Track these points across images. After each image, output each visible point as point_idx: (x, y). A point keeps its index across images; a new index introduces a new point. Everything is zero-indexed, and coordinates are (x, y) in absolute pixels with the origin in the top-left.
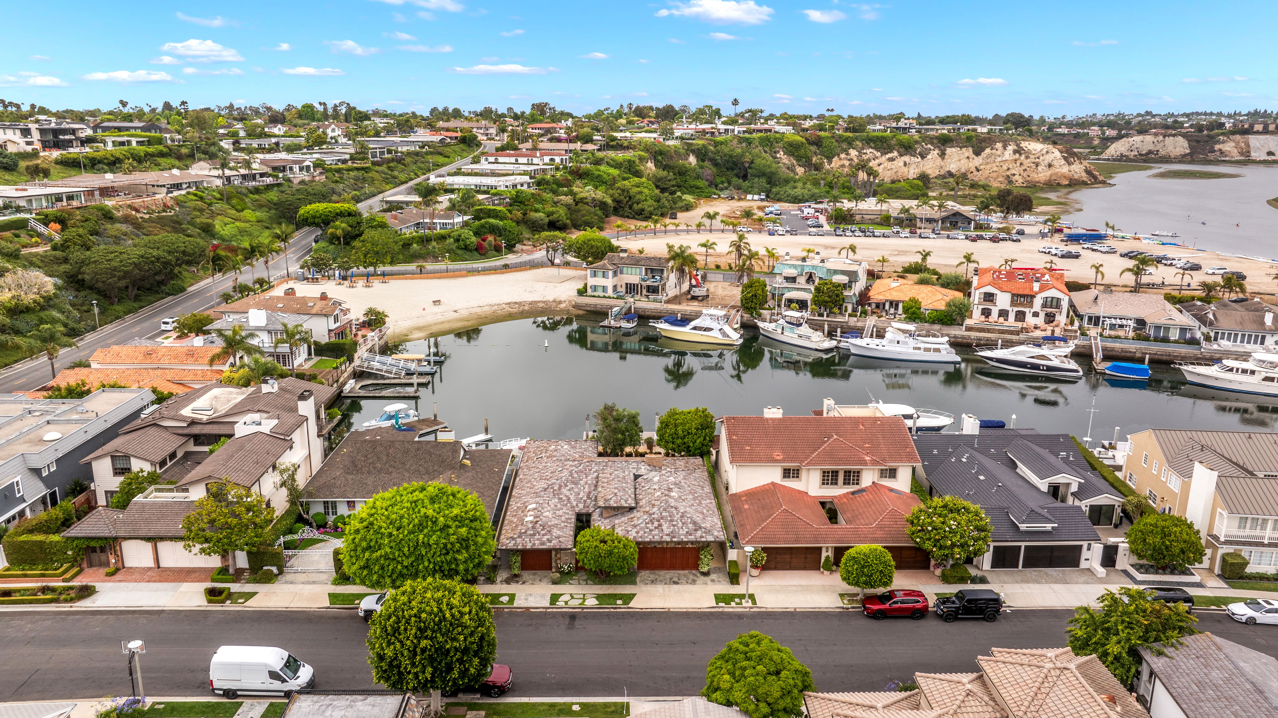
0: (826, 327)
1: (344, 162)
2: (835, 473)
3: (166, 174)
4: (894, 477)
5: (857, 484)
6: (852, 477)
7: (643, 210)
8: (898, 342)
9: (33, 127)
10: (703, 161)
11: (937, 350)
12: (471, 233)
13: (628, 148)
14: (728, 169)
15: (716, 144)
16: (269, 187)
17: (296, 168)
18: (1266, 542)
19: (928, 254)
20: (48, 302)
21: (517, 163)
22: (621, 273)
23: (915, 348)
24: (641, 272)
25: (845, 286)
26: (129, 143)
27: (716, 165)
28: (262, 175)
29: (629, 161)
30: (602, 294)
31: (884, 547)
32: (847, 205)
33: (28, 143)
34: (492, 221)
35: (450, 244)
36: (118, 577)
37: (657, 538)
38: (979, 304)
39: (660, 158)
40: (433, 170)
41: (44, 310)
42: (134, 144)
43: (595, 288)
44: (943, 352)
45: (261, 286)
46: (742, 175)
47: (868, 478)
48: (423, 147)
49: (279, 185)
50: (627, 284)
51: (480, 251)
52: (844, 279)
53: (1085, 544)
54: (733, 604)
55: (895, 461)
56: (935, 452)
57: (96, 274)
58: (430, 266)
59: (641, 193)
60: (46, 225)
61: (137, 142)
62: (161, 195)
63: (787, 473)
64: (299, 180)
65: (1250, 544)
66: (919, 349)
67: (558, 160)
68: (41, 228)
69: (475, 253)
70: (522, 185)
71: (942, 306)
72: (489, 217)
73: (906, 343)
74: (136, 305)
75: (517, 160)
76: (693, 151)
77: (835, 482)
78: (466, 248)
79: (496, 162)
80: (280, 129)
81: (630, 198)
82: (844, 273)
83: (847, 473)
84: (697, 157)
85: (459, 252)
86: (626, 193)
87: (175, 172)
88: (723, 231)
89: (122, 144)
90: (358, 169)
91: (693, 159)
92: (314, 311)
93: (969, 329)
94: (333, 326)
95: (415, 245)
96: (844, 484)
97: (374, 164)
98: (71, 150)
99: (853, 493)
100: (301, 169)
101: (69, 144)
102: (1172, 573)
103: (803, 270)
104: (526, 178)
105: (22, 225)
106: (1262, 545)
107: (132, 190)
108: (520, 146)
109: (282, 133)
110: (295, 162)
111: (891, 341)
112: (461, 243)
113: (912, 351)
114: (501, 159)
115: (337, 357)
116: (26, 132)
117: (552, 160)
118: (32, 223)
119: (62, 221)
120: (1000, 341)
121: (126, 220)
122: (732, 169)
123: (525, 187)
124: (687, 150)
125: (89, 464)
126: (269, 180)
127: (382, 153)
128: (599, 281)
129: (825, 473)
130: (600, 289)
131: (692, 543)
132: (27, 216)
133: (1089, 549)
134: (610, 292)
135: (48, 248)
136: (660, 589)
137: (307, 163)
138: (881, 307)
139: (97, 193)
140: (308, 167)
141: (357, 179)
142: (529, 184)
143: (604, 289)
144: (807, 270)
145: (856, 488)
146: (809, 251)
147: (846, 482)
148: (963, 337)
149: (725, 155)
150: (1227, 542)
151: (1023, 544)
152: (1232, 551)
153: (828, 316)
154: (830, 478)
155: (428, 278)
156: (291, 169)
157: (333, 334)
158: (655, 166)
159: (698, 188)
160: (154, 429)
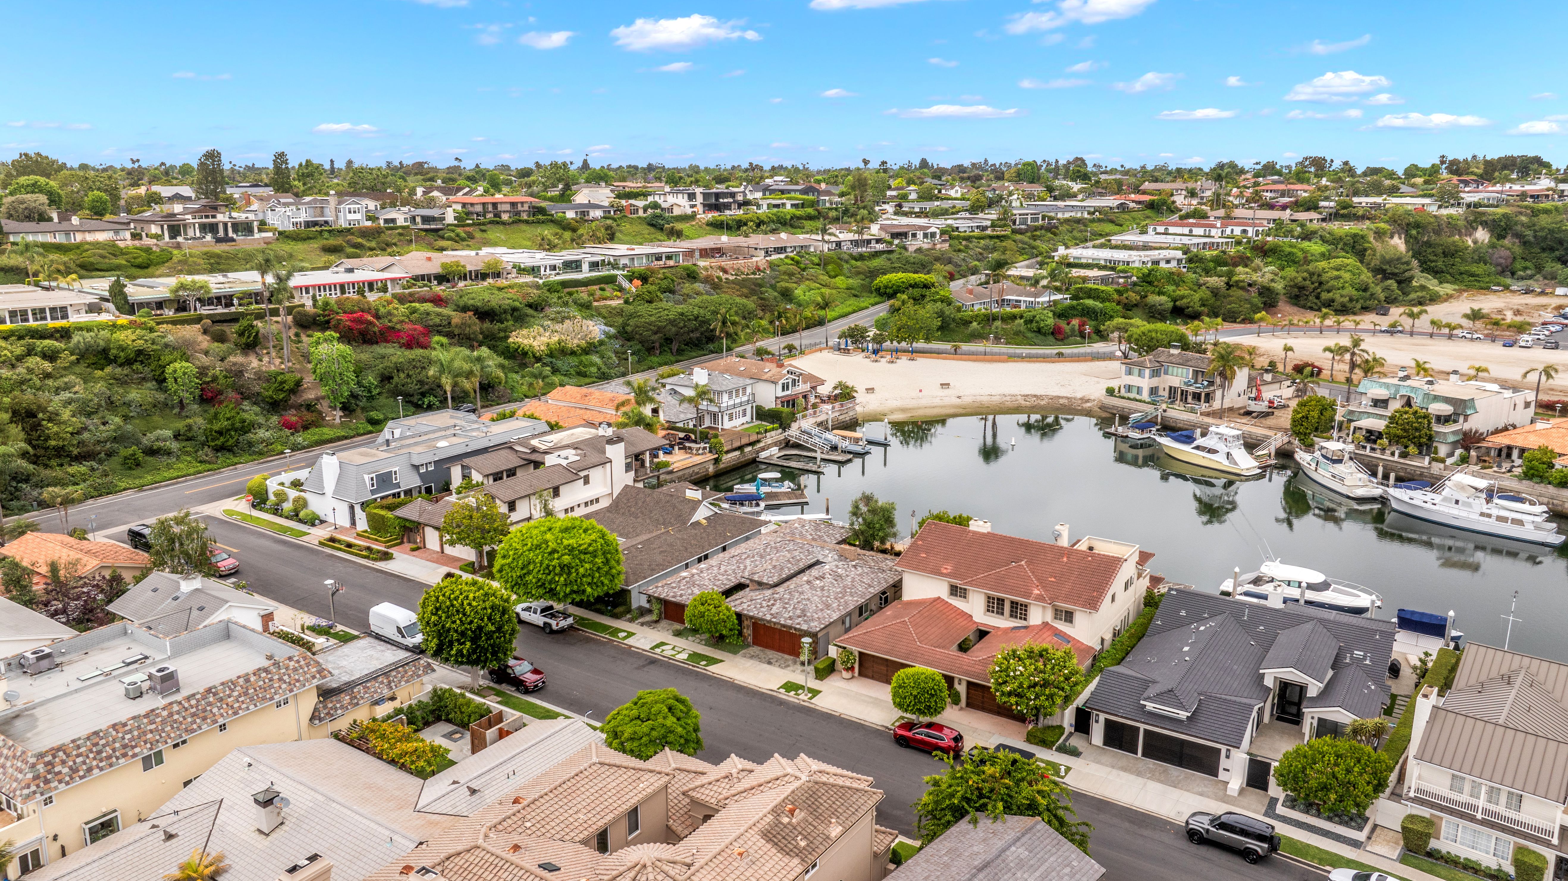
1: (984, 228)
2: (1001, 601)
3: (772, 237)
4: (1071, 621)
5: (1025, 619)
6: (1019, 610)
8: (1457, 502)
9: (698, 191)
10: (1501, 237)
11: (1520, 523)
12: (1051, 315)
13: (1363, 218)
14: (1544, 250)
15: (1535, 213)
16: (877, 254)
17: (920, 235)
18: (1479, 816)
20: (591, 348)
21: (1190, 234)
22: (1166, 373)
23: (1482, 514)
24: (1188, 374)
25: (1442, 420)
26: (784, 205)
27: (1525, 243)
28: (878, 241)
29: (1355, 236)
30: (1138, 397)
33: (689, 207)
34: (1090, 302)
35: (1020, 325)
37: (760, 615)
39: (1414, 232)
40: (1091, 240)
41: (587, 354)
42: (788, 206)
43: (1129, 388)
44: (1529, 527)
47: (1037, 615)
48: (1093, 213)
49: (890, 252)
50: (1171, 387)
51: (1057, 335)
52: (1446, 409)
53: (1225, 749)
54: (792, 693)
56: (1183, 613)
58: (965, 347)
59: (1338, 278)
60: (631, 281)
61: (792, 205)
62: (760, 259)
63: (955, 591)
64: (915, 248)
65: (1452, 812)
66: (1489, 516)
67: (1251, 232)
68: (625, 284)
69: (1051, 338)
70: (1168, 262)
72: (1089, 297)
73: (1469, 505)
74: (673, 359)
75: (1191, 231)
76: (1485, 224)
77: (999, 612)
78: (1039, 331)
79: (1166, 234)
80: (957, 191)
81: (1321, 283)
83: (1014, 604)
84: (1492, 231)
85: (1029, 335)
86: (1315, 278)
87: (783, 235)
89: (777, 206)
90: (991, 237)
91: (1482, 235)
92: (765, 377)
94: (780, 394)
95: (975, 324)
96: (1011, 616)
97: (1014, 232)
99: (1020, 629)
100: (925, 236)
101: (727, 206)
102: (1330, 818)
103: (1397, 391)
104: (1179, 254)
105: (610, 280)
106: (1472, 819)
107: (737, 253)
108: (1210, 213)
110: (921, 228)
111: (1445, 499)
112: (1034, 325)
113: (1476, 517)
114: (1172, 230)
118: (620, 279)
119: (644, 279)
121: (707, 280)
122: (1552, 249)
123: (1174, 264)
124: (1475, 221)
125: (449, 468)
126: (880, 247)
127: (1035, 220)
128: (1134, 380)
129: (989, 598)
130: (1135, 390)
131: (795, 629)
132: (616, 272)
133: (1228, 758)
134: (1145, 396)
135: (621, 301)
136: (750, 663)
137: (933, 230)
139: (697, 254)
140: (933, 235)
141: (986, 248)
142: (1179, 261)
143: (1139, 390)
145: (1022, 623)
147: (1013, 615)
149: (1542, 229)
151: (1142, 727)
152: (1428, 816)
154: (995, 605)
155: (961, 360)
156: (914, 235)
158: (1407, 242)
159: (1472, 275)
160: (508, 451)
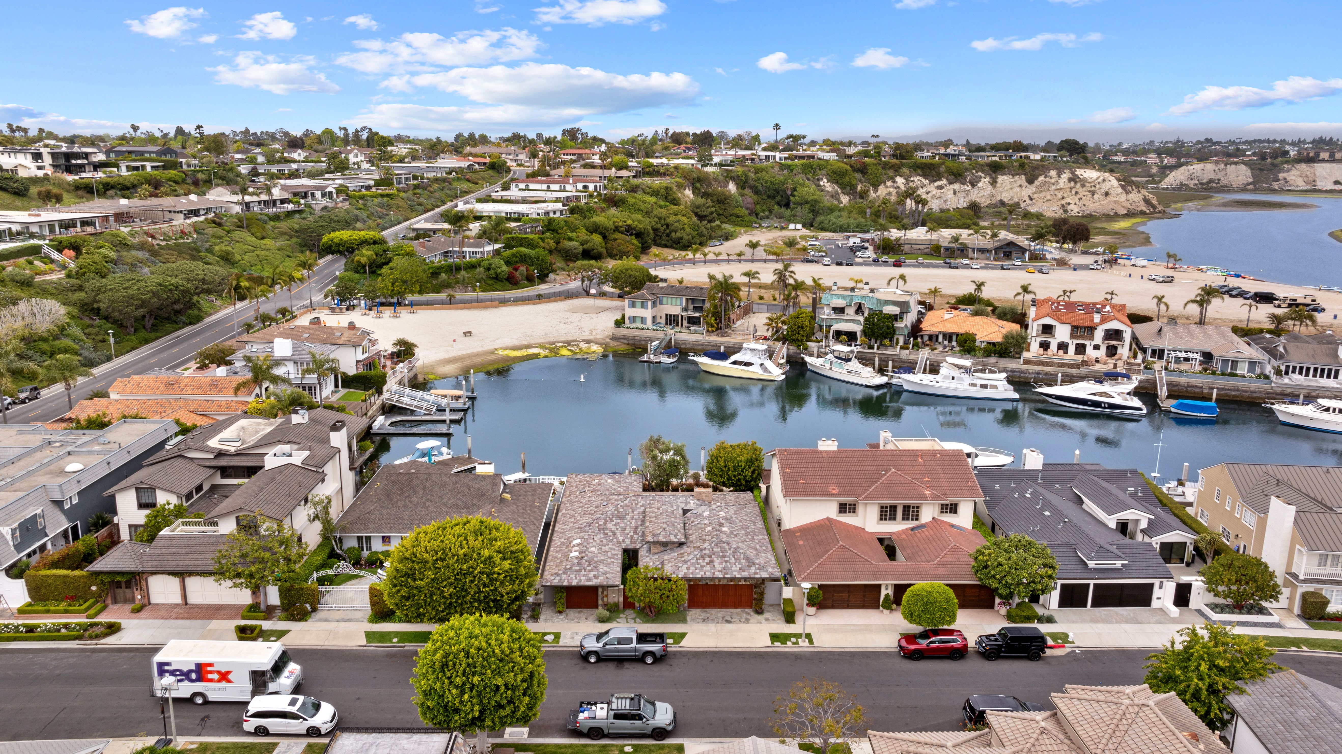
0: (877, 360)
1: (368, 188)
2: (894, 508)
3: (183, 200)
4: (955, 512)
5: (917, 519)
6: (911, 512)
7: (681, 238)
8: (953, 378)
9: (45, 151)
10: (743, 188)
11: (994, 387)
12: (502, 262)
13: (664, 174)
14: (769, 197)
15: (757, 171)
16: (290, 214)
17: (318, 194)
19: (982, 284)
20: (61, 331)
21: (548, 189)
22: (661, 303)
23: (970, 385)
24: (681, 302)
25: (895, 318)
26: (144, 167)
27: (757, 192)
28: (283, 201)
29: (667, 188)
30: (641, 326)
31: (947, 585)
32: (895, 234)
33: (40, 168)
34: (523, 249)
35: (479, 273)
36: (143, 613)
38: (1038, 336)
39: (698, 185)
40: (461, 197)
42: (149, 169)
43: (633, 319)
44: (1001, 389)
45: (284, 315)
46: (783, 203)
47: (928, 514)
48: (450, 173)
49: (300, 212)
50: (667, 315)
51: (511, 282)
52: (895, 310)
53: (1157, 582)
54: (789, 643)
55: (956, 496)
56: (997, 487)
57: (113, 302)
58: (459, 295)
59: (678, 221)
60: (60, 251)
61: (152, 167)
62: (179, 221)
63: (843, 508)
64: (321, 207)
66: (975, 385)
67: (591, 187)
68: (55, 255)
69: (507, 283)
70: (555, 213)
71: (998, 338)
72: (521, 246)
73: (961, 379)
74: (152, 335)
75: (548, 187)
76: (732, 178)
77: (893, 518)
78: (497, 278)
79: (527, 189)
80: (299, 154)
81: (667, 225)
82: (895, 303)
83: (906, 508)
84: (737, 184)
85: (490, 282)
86: (663, 222)
87: (193, 197)
88: (765, 261)
89: (136, 168)
90: (382, 196)
91: (732, 187)
92: (341, 341)
93: (1027, 362)
94: (361, 357)
95: (443, 275)
96: (903, 519)
97: (399, 190)
98: (83, 175)
99: (912, 529)
100: (323, 195)
101: (81, 168)
102: (1249, 612)
103: (851, 300)
104: (559, 206)
105: (36, 251)
107: (149, 216)
108: (552, 172)
109: (302, 158)
110: (318, 188)
111: (946, 377)
112: (492, 272)
113: (967, 387)
114: (532, 186)
115: (366, 389)
116: (37, 156)
117: (585, 187)
118: (46, 249)
119: (76, 248)
120: (1060, 375)
121: (142, 246)
122: (774, 197)
123: (558, 215)
124: (727, 177)
125: (113, 497)
126: (290, 207)
127: (407, 179)
128: (637, 312)
129: (883, 508)
130: (639, 320)
131: (745, 579)
132: (41, 242)
133: (1161, 587)
134: (649, 323)
135: (62, 275)
136: (712, 628)
137: (330, 189)
138: (934, 339)
139: (112, 219)
140: (331, 193)
141: (381, 205)
142: (561, 211)
143: (643, 320)
144: (856, 300)
145: (915, 524)
146: (857, 282)
147: (905, 518)
148: (1021, 371)
149: (766, 182)
150: (1306, 581)
151: (1092, 582)
152: (1312, 590)
153: (878, 349)
154: (888, 513)
155: (457, 309)
156: (313, 195)
157: (361, 366)
158: (694, 193)
159: (738, 216)
160: (180, 460)
